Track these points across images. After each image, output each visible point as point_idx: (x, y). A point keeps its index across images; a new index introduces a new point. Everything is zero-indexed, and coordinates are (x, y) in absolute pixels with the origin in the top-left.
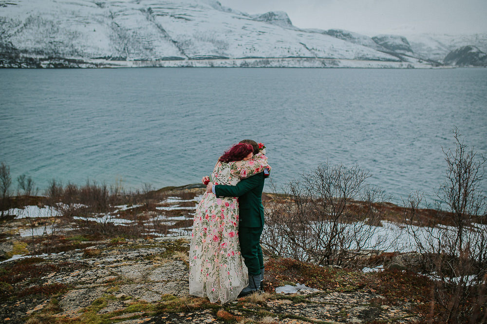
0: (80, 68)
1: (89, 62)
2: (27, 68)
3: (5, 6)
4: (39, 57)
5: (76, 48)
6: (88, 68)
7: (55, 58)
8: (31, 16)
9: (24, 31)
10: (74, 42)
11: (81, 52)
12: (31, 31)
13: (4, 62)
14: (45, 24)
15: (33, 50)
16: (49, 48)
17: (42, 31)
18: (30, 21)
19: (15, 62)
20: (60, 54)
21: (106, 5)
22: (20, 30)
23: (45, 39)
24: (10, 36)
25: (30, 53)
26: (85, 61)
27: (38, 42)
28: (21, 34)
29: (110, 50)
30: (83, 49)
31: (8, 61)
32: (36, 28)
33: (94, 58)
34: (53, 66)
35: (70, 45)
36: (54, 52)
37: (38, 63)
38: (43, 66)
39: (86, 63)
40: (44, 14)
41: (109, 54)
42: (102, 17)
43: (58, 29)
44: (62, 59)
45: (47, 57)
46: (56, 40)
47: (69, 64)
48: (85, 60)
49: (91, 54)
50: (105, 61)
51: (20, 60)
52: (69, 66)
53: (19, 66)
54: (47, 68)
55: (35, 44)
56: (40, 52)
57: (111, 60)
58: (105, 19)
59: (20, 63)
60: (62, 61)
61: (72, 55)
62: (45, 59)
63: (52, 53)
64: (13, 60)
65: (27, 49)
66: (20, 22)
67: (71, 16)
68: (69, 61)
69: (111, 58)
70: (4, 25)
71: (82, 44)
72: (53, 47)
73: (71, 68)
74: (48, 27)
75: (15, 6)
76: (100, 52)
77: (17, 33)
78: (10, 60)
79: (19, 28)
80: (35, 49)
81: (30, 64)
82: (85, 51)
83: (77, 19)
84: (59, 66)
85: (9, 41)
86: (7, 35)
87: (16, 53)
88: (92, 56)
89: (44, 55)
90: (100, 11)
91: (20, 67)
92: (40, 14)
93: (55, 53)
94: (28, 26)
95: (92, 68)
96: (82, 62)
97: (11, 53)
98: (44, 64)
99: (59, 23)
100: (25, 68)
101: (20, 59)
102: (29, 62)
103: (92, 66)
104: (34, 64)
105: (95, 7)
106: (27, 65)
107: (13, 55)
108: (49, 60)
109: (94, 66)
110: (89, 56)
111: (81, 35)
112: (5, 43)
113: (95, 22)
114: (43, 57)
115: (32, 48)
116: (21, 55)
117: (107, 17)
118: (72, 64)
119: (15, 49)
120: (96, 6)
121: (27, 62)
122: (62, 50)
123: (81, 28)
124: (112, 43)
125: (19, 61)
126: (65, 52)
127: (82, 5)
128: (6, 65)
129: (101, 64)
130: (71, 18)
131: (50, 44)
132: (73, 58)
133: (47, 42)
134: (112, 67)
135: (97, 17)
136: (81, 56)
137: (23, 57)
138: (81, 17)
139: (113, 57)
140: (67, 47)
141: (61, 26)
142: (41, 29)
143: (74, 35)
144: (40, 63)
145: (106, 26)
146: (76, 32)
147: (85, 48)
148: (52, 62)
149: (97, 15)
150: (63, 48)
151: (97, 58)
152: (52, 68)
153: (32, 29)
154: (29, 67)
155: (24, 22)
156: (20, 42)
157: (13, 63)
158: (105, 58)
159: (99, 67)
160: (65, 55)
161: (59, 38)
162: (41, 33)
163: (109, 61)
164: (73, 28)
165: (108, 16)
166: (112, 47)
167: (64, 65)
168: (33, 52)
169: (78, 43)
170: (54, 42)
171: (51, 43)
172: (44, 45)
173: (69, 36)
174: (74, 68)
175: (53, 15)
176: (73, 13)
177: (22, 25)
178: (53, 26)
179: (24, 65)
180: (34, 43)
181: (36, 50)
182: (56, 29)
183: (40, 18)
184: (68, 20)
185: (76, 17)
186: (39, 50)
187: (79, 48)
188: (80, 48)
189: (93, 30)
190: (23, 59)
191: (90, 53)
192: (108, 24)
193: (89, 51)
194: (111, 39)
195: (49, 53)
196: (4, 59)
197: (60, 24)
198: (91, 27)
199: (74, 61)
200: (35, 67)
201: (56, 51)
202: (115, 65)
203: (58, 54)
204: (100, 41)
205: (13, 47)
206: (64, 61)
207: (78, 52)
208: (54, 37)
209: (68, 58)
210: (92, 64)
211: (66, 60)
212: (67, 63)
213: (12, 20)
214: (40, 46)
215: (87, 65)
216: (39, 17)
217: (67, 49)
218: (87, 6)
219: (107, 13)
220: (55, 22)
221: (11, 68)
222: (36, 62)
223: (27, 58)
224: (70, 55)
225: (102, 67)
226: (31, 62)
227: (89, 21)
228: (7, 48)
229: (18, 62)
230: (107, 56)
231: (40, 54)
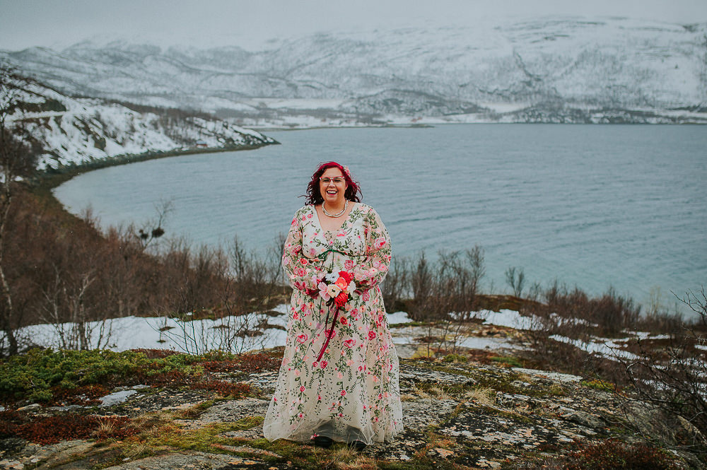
0: (647, 123)
1: (663, 114)
2: (572, 123)
3: (553, 39)
4: (590, 108)
5: (645, 94)
6: (660, 123)
7: (612, 110)
8: (586, 51)
9: (574, 72)
10: (643, 85)
11: (652, 100)
12: (583, 71)
13: (543, 115)
14: (603, 61)
15: (583, 98)
16: (605, 95)
17: (598, 71)
18: (583, 57)
19: (558, 115)
20: (620, 103)
21: (700, 28)
22: (568, 71)
23: (602, 83)
24: (554, 80)
25: (578, 103)
26: (656, 113)
27: (592, 87)
28: (569, 76)
29: (698, 97)
30: (655, 95)
31: (548, 114)
32: (590, 67)
33: (670, 109)
34: (608, 121)
35: (637, 89)
36: (613, 100)
37: (587, 116)
38: (594, 120)
39: (658, 116)
40: (604, 46)
41: (696, 102)
42: (690, 46)
43: (621, 68)
44: (622, 110)
45: (601, 108)
46: (618, 82)
47: (632, 118)
48: (656, 111)
49: (668, 103)
50: (688, 114)
51: (563, 112)
52: (632, 121)
53: (562, 120)
54: (599, 123)
55: (587, 90)
56: (593, 101)
57: (699, 112)
58: (696, 49)
59: (563, 117)
60: (621, 114)
61: (637, 104)
62: (598, 111)
63: (609, 102)
64: (554, 112)
65: (575, 97)
66: (570, 60)
67: (642, 47)
68: (633, 113)
69: (699, 109)
70: (549, 65)
71: (655, 89)
72: (611, 93)
73: (634, 123)
74: (608, 64)
75: (566, 38)
76: (681, 100)
77: (564, 75)
78: (550, 113)
79: (568, 67)
80: (586, 96)
81: (576, 118)
82: (659, 99)
83: (651, 51)
84: (616, 121)
85: (553, 86)
86: (550, 79)
87: (559, 102)
88: (669, 106)
89: (598, 105)
90: (689, 36)
91: (562, 122)
92: (599, 47)
93: (614, 102)
94: (580, 66)
95: (666, 123)
96: (651, 115)
97: (554, 103)
98: (596, 118)
99: (624, 58)
100: (569, 123)
101: (565, 110)
102: (575, 114)
103: (667, 121)
104: (581, 117)
105: (681, 32)
106: (572, 119)
107: (556, 105)
108: (604, 113)
109: (670, 121)
110: (663, 105)
111: (655, 75)
112: (547, 89)
113: (678, 54)
114: (595, 108)
115: (582, 95)
116: (566, 105)
117: (698, 45)
118: (636, 118)
119: (559, 97)
120: (683, 29)
121: (572, 116)
122: (624, 98)
123: (656, 65)
124: (703, 85)
125: (562, 114)
126: (628, 100)
127: (661, 30)
128: (545, 120)
129: (680, 118)
130: (644, 49)
131: (608, 89)
132: (638, 109)
133: (604, 87)
134: (699, 122)
135: (682, 47)
136: (651, 105)
137: (569, 108)
138: (657, 47)
139: (702, 106)
140: (632, 92)
141: (626, 63)
142: (598, 68)
143: (645, 75)
144: (590, 117)
145: (695, 59)
146: (647, 71)
147: (659, 93)
148: (607, 115)
149: (682, 43)
150: (625, 94)
151: (676, 109)
152: (606, 123)
153: (585, 69)
154: (574, 122)
155: (575, 59)
156: (567, 87)
157: (554, 116)
158: (688, 109)
159: (677, 121)
160: (627, 105)
161: (621, 80)
162: (596, 74)
163: (694, 114)
164: (644, 65)
165: (700, 43)
166: (702, 93)
167: (625, 120)
168: (582, 101)
169: (649, 87)
170: (614, 86)
171: (610, 88)
172: (598, 90)
173: (637, 77)
174: (638, 123)
175: (617, 47)
176: (646, 43)
177: (572, 64)
178: (614, 63)
179: (568, 119)
180: (585, 87)
181: (588, 98)
182: (618, 67)
183: (598, 53)
184: (639, 53)
185: (651, 48)
186: (591, 98)
187: (649, 94)
188: (651, 94)
189: (674, 66)
190: (569, 111)
191: (666, 101)
192: (699, 57)
193: (664, 98)
194: (701, 80)
195: (604, 103)
196: (543, 111)
197: (626, 59)
198: (672, 62)
199: (639, 114)
200: (583, 122)
201: (615, 99)
202: (703, 119)
203: (617, 104)
204: (685, 82)
205: (558, 95)
206: (625, 114)
207: (646, 101)
208: (614, 80)
209: (632, 109)
210: (667, 117)
211: (627, 112)
212: (629, 116)
213: (560, 57)
214: (592, 93)
215: (659, 120)
216: (596, 51)
217: (632, 96)
218: (669, 31)
219: (699, 39)
220: (618, 57)
221: (551, 123)
222: (584, 116)
223: (573, 110)
224: (635, 105)
225: (682, 122)
226: (578, 116)
227: (670, 53)
228: (549, 96)
229: (560, 116)
230: (692, 105)
231: (592, 104)
